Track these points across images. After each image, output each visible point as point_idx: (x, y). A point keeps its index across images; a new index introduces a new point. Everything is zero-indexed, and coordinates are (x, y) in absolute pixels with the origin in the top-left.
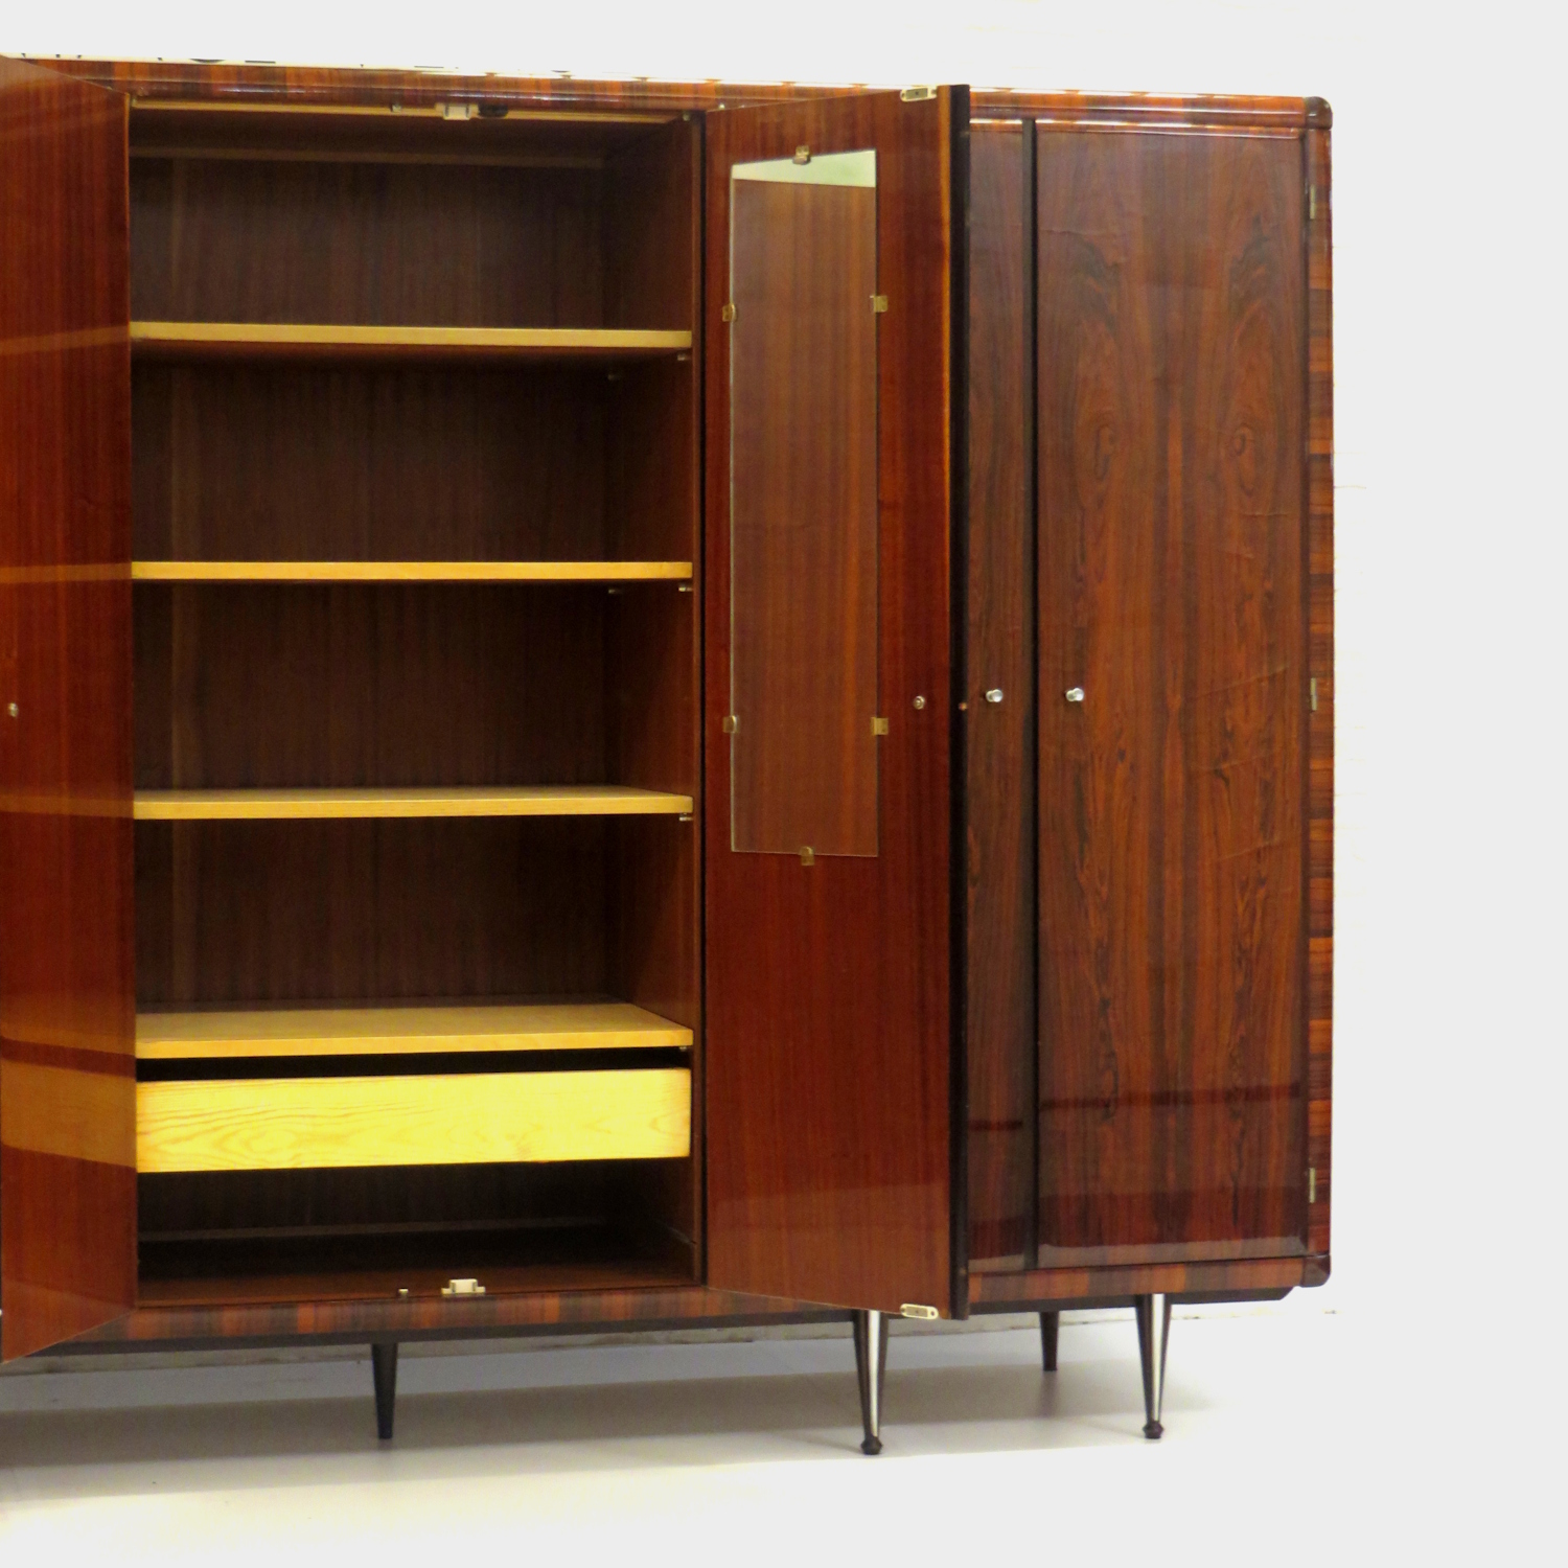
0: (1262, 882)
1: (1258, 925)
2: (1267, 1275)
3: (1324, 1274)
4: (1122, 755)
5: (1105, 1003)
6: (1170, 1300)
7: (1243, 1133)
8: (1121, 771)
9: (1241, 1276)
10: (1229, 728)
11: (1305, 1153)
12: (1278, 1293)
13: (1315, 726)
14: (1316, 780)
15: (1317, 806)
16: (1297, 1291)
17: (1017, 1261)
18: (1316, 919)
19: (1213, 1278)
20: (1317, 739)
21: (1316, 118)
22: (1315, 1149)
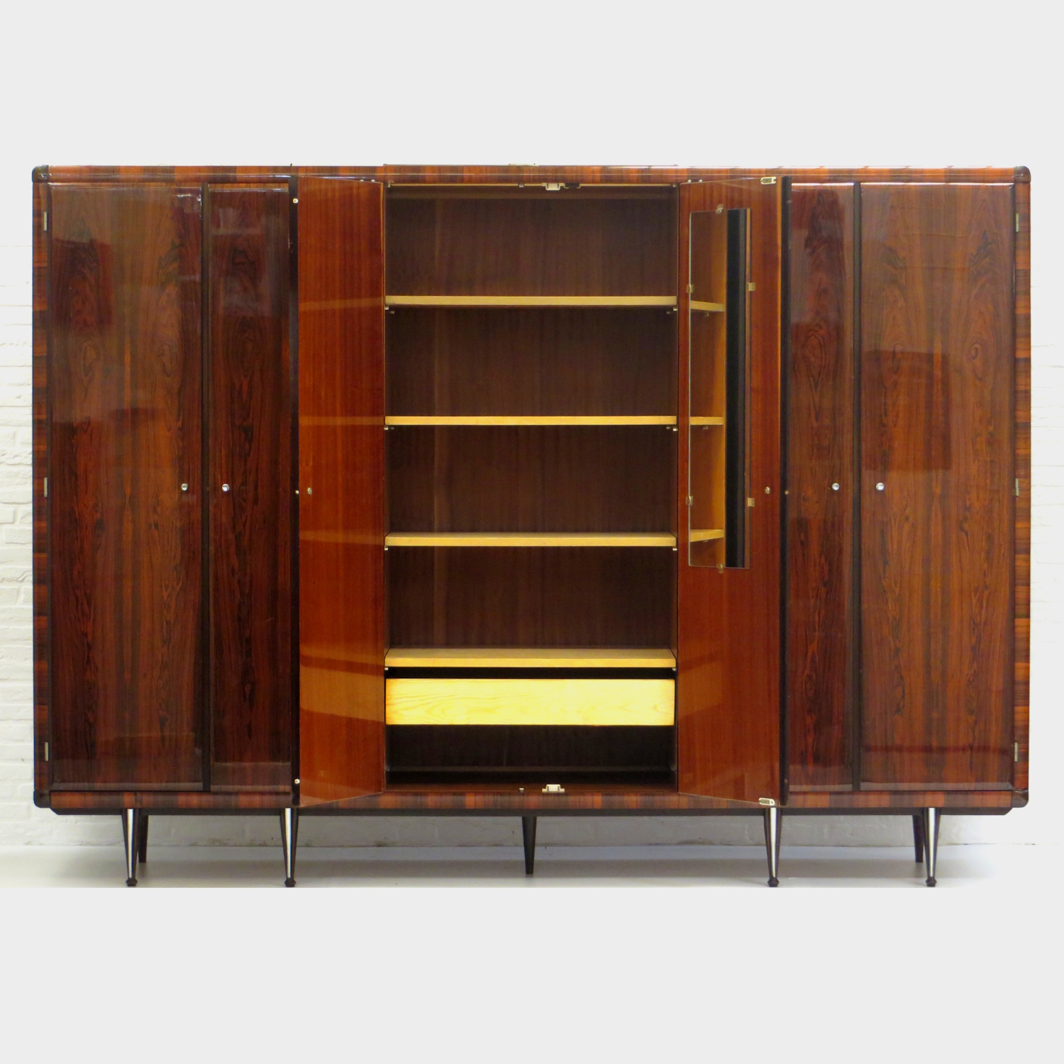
0: (986, 587)
1: (984, 612)
2: (991, 801)
3: (1024, 801)
4: (907, 518)
5: (897, 650)
6: (939, 812)
7: (976, 722)
8: (907, 528)
9: (976, 800)
10: (968, 505)
11: (1013, 734)
12: (1003, 811)
13: (1020, 504)
14: (1020, 533)
15: (1019, 547)
16: (1014, 810)
17: (849, 787)
18: (1019, 608)
19: (960, 801)
20: (1019, 511)
21: (1022, 178)
22: (1019, 733)
